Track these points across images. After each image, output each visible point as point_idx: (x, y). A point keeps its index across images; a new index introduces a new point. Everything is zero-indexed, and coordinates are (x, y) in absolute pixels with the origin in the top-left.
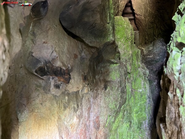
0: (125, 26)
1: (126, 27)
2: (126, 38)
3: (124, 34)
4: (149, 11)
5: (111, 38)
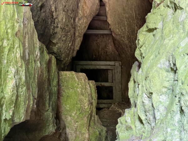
0: (78, 90)
1: (80, 92)
2: (79, 110)
3: (76, 104)
5: (51, 129)
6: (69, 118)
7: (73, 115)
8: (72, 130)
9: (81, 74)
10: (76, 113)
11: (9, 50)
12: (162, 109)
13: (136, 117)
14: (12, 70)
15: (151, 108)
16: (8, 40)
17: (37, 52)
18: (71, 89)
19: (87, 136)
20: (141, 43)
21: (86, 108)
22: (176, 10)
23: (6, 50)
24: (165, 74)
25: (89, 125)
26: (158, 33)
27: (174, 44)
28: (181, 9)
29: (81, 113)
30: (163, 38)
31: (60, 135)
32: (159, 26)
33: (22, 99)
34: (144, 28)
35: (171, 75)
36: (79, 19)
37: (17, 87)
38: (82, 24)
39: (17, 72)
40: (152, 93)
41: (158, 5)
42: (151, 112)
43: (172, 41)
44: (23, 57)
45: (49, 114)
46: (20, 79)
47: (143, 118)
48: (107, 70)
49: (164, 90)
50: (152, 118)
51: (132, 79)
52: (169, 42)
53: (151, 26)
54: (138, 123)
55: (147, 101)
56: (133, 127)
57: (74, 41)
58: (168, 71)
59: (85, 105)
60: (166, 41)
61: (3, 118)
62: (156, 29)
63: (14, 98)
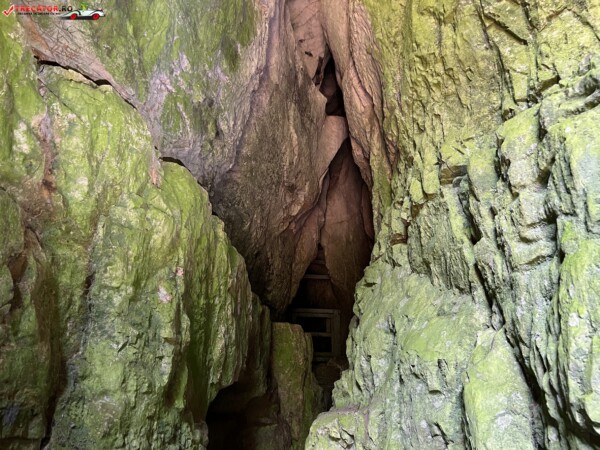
0: (293, 344)
1: (294, 346)
2: (293, 367)
3: (290, 360)
5: (261, 390)
6: (282, 376)
7: (286, 372)
8: (285, 389)
9: (296, 326)
10: (290, 370)
11: (221, 308)
12: (381, 374)
13: (354, 382)
14: (223, 329)
15: (370, 373)
16: (220, 297)
17: (250, 306)
18: (285, 342)
19: (301, 397)
20: (359, 298)
21: (301, 364)
22: (394, 266)
23: (218, 308)
24: (384, 336)
25: (304, 385)
26: (376, 288)
27: (393, 303)
28: (400, 266)
29: (295, 370)
30: (381, 295)
31: (272, 396)
32: (378, 281)
33: (230, 360)
34: (362, 282)
35: (390, 337)
36: (296, 265)
37: (226, 347)
38: (300, 269)
39: (227, 331)
40: (370, 356)
41: (377, 259)
42: (370, 378)
43: (391, 300)
44: (234, 314)
45: (260, 373)
46: (230, 338)
47: (361, 383)
48: (325, 318)
49: (384, 353)
50: (370, 384)
51: (349, 336)
52: (388, 300)
53: (370, 281)
54: (355, 389)
55: (365, 365)
56: (350, 393)
57: (290, 288)
58: (387, 332)
59: (300, 361)
60: (385, 299)
61: (210, 382)
62: (374, 284)
63: (222, 360)
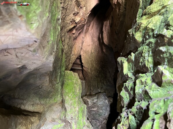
4: (94, 67)
5: (59, 98)
6: (67, 97)
7: (70, 95)
8: (69, 105)
10: (72, 95)
18: (70, 80)
19: (77, 109)
21: (77, 92)
25: (78, 103)
29: (74, 95)
38: (73, 58)
45: (59, 86)
57: (69, 64)
59: (77, 90)
